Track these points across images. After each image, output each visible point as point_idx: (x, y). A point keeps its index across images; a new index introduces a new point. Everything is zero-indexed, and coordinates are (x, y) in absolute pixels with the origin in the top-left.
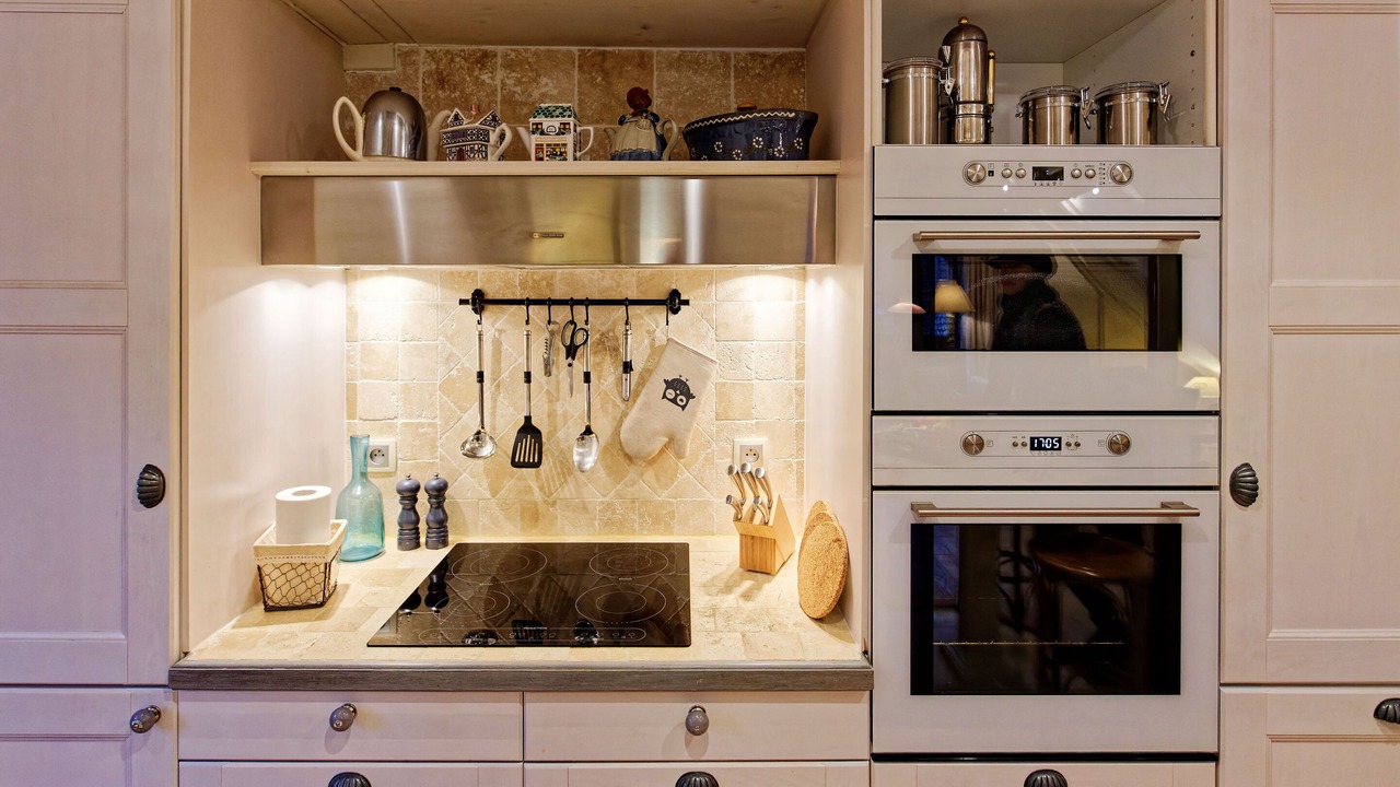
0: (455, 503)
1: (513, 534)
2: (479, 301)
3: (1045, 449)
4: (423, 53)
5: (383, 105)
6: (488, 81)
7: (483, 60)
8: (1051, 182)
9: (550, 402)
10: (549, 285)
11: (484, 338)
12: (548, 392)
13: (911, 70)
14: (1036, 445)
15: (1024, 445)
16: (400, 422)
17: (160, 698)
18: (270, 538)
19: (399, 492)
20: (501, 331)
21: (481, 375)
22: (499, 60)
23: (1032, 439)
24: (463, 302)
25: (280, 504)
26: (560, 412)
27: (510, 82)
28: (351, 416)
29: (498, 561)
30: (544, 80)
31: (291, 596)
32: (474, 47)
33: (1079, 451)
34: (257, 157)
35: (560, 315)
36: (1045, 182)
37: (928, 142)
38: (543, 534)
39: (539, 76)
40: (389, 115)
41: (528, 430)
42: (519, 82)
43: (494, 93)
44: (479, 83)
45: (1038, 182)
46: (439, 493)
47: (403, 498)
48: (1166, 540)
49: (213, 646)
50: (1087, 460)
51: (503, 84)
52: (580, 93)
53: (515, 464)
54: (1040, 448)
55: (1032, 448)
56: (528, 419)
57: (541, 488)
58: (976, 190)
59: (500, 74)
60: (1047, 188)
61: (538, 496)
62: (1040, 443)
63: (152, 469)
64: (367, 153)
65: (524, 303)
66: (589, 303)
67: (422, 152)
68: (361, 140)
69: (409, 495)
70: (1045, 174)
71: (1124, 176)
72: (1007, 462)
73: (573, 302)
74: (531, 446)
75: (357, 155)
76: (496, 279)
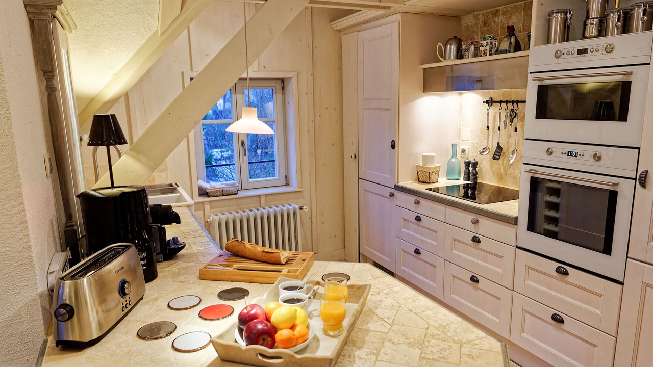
0: (481, 170)
1: (495, 184)
2: (490, 102)
3: (572, 156)
4: (481, 15)
5: (450, 42)
6: (497, 21)
7: (496, 13)
8: (583, 55)
9: (508, 138)
10: (510, 95)
11: (489, 114)
12: (508, 135)
13: (554, 15)
14: (569, 154)
15: (565, 154)
16: (470, 141)
17: (393, 191)
18: (420, 164)
19: (465, 163)
20: (496, 112)
21: (488, 127)
22: (501, 12)
23: (569, 152)
24: (484, 102)
25: (423, 156)
26: (510, 142)
27: (503, 20)
28: (459, 139)
29: (491, 191)
30: (513, 17)
31: (425, 180)
32: (494, 9)
33: (583, 158)
34: (422, 64)
35: (510, 106)
36: (581, 55)
37: (559, 42)
38: (503, 184)
39: (511, 16)
40: (451, 45)
41: (499, 147)
42: (506, 19)
43: (499, 25)
44: (495, 22)
45: (579, 55)
46: (475, 165)
47: (466, 165)
48: (613, 196)
49: (403, 184)
50: (585, 162)
51: (502, 21)
52: (524, 20)
53: (493, 158)
54: (571, 156)
55: (568, 155)
56: (499, 143)
57: (504, 169)
58: (559, 60)
59: (501, 17)
60: (583, 57)
61: (502, 171)
62: (571, 154)
63: (393, 141)
64: (445, 59)
65: (501, 102)
66: (518, 102)
67: (460, 55)
68: (443, 55)
69: (468, 164)
70: (582, 52)
71: (609, 50)
72: (559, 159)
73: (513, 102)
74: (498, 153)
75: (442, 59)
76: (496, 94)
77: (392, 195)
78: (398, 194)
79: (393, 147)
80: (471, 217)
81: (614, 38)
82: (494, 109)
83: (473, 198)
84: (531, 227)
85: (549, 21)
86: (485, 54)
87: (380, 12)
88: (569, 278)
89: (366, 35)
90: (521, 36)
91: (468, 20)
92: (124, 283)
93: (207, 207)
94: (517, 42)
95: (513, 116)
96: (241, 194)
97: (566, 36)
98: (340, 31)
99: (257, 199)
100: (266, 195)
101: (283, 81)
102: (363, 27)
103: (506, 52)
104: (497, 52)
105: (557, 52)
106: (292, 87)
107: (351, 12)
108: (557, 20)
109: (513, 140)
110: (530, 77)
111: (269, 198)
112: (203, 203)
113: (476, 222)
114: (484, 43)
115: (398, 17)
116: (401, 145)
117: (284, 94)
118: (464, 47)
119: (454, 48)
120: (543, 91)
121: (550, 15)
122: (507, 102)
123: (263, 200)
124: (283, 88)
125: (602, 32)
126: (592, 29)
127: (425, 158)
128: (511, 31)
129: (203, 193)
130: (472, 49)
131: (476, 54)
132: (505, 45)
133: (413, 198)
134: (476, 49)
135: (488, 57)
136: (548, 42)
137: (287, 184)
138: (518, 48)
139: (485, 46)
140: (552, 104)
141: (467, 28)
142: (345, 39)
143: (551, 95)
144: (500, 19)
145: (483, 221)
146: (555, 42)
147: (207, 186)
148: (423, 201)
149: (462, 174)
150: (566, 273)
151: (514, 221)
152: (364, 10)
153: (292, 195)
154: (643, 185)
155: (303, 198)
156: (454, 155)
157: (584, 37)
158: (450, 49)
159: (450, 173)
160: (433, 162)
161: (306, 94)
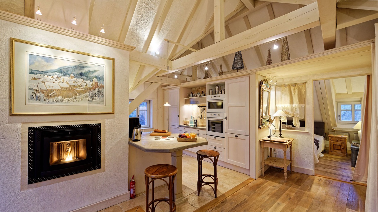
0: (198, 122)
1: (201, 124)
2: (199, 107)
4: (196, 88)
12: (203, 113)
14: (215, 115)
16: (195, 115)
17: (178, 127)
18: (184, 120)
21: (199, 112)
28: (193, 115)
30: (203, 89)
31: (186, 124)
32: (199, 87)
34: (184, 98)
46: (197, 120)
49: (180, 125)
50: (217, 116)
52: (205, 90)
53: (201, 119)
56: (201, 115)
58: (211, 98)
61: (203, 121)
65: (201, 107)
66: (205, 106)
67: (193, 96)
68: (189, 96)
69: (195, 120)
70: (215, 97)
71: (219, 96)
72: (213, 116)
73: (204, 106)
74: (202, 117)
76: (200, 104)
77: (178, 128)
78: (179, 127)
79: (178, 116)
80: (197, 130)
81: (220, 95)
82: (200, 108)
83: (197, 126)
84: (209, 130)
85: (210, 91)
86: (198, 96)
87: (175, 86)
88: (216, 139)
89: (171, 91)
90: (205, 93)
91: (194, 89)
94: (204, 94)
95: (204, 109)
97: (213, 94)
98: (164, 90)
100: (145, 129)
101: (149, 100)
102: (170, 89)
103: (202, 96)
104: (200, 96)
106: (152, 103)
107: (166, 86)
108: (211, 91)
109: (204, 115)
110: (207, 101)
113: (198, 131)
114: (198, 94)
115: (179, 88)
116: (180, 116)
117: (149, 104)
118: (193, 95)
119: (191, 95)
120: (209, 103)
122: (203, 106)
124: (149, 102)
125: (218, 94)
126: (217, 93)
127: (186, 119)
128: (203, 92)
130: (195, 95)
131: (196, 96)
132: (202, 95)
133: (183, 128)
134: (196, 95)
135: (199, 97)
136: (210, 95)
137: (149, 127)
138: (204, 96)
139: (198, 95)
140: (211, 106)
141: (194, 91)
142: (165, 92)
143: (211, 104)
144: (200, 90)
145: (200, 130)
148: (186, 128)
149: (194, 123)
150: (216, 138)
151: (206, 129)
152: (170, 86)
153: (151, 129)
154: (226, 119)
156: (192, 118)
157: (215, 94)
159: (191, 123)
160: (187, 120)
161: (156, 104)
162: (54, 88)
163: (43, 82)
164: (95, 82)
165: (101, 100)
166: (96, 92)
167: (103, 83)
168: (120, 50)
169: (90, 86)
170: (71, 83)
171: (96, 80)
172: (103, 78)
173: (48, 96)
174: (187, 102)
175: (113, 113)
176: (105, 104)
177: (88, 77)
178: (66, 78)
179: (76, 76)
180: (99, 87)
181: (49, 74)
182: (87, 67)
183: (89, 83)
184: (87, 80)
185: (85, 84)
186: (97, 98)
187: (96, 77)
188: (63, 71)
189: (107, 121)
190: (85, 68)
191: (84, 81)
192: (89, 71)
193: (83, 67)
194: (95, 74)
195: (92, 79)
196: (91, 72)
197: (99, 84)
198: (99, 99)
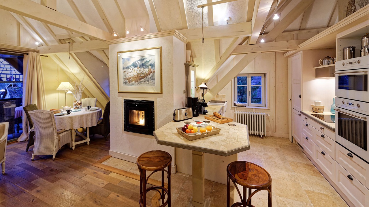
5: (325, 59)
13: (345, 49)
15: (348, 104)
17: (300, 113)
18: (314, 105)
25: (315, 102)
33: (354, 106)
34: (314, 67)
40: (325, 60)
45: (350, 65)
48: (365, 124)
49: (304, 111)
50: (355, 108)
54: (350, 104)
58: (344, 67)
63: (300, 95)
64: (323, 65)
67: (328, 64)
70: (351, 63)
72: (347, 106)
75: (322, 65)
77: (299, 115)
78: (302, 115)
79: (300, 97)
84: (339, 134)
87: (294, 51)
88: (353, 159)
92: (186, 113)
93: (236, 109)
96: (246, 107)
97: (352, 56)
98: (286, 57)
99: (252, 109)
101: (265, 74)
105: (343, 63)
106: (267, 76)
108: (347, 51)
110: (336, 72)
111: (256, 110)
112: (234, 108)
113: (322, 128)
115: (301, 52)
117: (265, 78)
121: (344, 49)
123: (254, 110)
124: (265, 76)
129: (235, 105)
130: (331, 61)
131: (333, 63)
133: (305, 117)
134: (333, 61)
136: (344, 59)
137: (265, 106)
145: (325, 129)
146: (346, 59)
147: (237, 103)
148: (308, 118)
150: (352, 156)
151: (334, 130)
152: (289, 51)
153: (265, 110)
155: (270, 112)
156: (334, 103)
158: (325, 61)
159: (332, 110)
160: (320, 105)
161: (273, 78)
162: (131, 76)
163: (127, 73)
164: (150, 69)
165: (153, 82)
166: (151, 76)
167: (154, 69)
168: (164, 37)
169: (147, 72)
170: (138, 72)
171: (150, 67)
172: (154, 65)
173: (129, 82)
174: (319, 73)
175: (161, 93)
176: (156, 85)
177: (146, 66)
178: (136, 69)
179: (140, 67)
180: (152, 72)
181: (129, 68)
182: (145, 59)
183: (146, 70)
184: (145, 68)
185: (144, 71)
186: (151, 81)
187: (150, 65)
188: (134, 65)
189: (158, 99)
190: (144, 60)
191: (144, 69)
192: (147, 61)
193: (143, 59)
194: (150, 63)
195: (148, 67)
196: (147, 62)
197: (152, 70)
198: (152, 82)
